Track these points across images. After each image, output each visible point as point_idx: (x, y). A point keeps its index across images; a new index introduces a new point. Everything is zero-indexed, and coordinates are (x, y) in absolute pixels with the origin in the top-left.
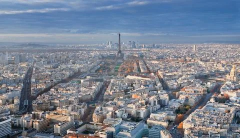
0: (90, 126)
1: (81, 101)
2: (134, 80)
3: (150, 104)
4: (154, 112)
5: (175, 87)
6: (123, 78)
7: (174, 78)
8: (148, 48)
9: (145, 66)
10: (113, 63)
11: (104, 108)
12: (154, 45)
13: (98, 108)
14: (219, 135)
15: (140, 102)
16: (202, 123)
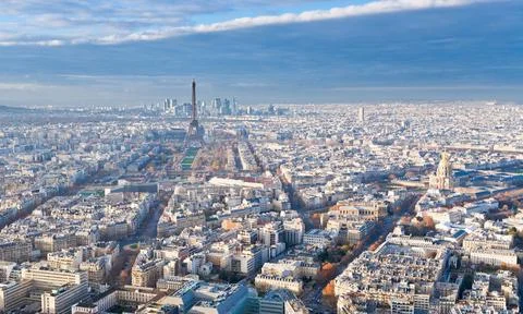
0: (126, 295)
1: (104, 238)
2: (227, 189)
3: (262, 242)
4: (271, 260)
5: (318, 201)
6: (202, 183)
7: (314, 181)
8: (259, 113)
9: (251, 156)
10: (179, 150)
11: (157, 252)
12: (271, 109)
13: (144, 252)
14: (412, 307)
15: (239, 237)
16: (376, 281)
